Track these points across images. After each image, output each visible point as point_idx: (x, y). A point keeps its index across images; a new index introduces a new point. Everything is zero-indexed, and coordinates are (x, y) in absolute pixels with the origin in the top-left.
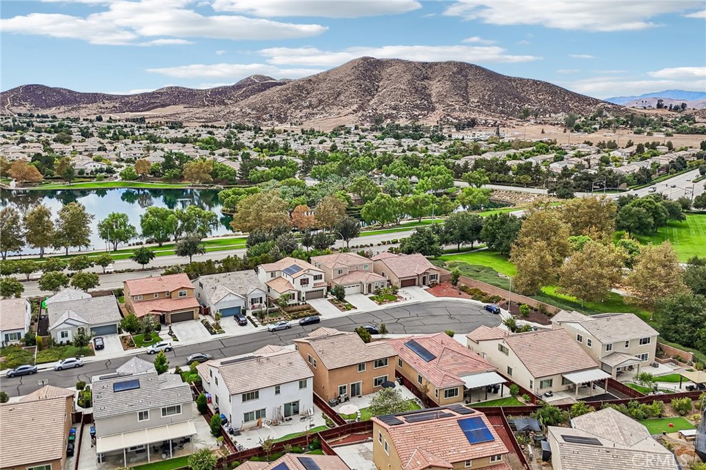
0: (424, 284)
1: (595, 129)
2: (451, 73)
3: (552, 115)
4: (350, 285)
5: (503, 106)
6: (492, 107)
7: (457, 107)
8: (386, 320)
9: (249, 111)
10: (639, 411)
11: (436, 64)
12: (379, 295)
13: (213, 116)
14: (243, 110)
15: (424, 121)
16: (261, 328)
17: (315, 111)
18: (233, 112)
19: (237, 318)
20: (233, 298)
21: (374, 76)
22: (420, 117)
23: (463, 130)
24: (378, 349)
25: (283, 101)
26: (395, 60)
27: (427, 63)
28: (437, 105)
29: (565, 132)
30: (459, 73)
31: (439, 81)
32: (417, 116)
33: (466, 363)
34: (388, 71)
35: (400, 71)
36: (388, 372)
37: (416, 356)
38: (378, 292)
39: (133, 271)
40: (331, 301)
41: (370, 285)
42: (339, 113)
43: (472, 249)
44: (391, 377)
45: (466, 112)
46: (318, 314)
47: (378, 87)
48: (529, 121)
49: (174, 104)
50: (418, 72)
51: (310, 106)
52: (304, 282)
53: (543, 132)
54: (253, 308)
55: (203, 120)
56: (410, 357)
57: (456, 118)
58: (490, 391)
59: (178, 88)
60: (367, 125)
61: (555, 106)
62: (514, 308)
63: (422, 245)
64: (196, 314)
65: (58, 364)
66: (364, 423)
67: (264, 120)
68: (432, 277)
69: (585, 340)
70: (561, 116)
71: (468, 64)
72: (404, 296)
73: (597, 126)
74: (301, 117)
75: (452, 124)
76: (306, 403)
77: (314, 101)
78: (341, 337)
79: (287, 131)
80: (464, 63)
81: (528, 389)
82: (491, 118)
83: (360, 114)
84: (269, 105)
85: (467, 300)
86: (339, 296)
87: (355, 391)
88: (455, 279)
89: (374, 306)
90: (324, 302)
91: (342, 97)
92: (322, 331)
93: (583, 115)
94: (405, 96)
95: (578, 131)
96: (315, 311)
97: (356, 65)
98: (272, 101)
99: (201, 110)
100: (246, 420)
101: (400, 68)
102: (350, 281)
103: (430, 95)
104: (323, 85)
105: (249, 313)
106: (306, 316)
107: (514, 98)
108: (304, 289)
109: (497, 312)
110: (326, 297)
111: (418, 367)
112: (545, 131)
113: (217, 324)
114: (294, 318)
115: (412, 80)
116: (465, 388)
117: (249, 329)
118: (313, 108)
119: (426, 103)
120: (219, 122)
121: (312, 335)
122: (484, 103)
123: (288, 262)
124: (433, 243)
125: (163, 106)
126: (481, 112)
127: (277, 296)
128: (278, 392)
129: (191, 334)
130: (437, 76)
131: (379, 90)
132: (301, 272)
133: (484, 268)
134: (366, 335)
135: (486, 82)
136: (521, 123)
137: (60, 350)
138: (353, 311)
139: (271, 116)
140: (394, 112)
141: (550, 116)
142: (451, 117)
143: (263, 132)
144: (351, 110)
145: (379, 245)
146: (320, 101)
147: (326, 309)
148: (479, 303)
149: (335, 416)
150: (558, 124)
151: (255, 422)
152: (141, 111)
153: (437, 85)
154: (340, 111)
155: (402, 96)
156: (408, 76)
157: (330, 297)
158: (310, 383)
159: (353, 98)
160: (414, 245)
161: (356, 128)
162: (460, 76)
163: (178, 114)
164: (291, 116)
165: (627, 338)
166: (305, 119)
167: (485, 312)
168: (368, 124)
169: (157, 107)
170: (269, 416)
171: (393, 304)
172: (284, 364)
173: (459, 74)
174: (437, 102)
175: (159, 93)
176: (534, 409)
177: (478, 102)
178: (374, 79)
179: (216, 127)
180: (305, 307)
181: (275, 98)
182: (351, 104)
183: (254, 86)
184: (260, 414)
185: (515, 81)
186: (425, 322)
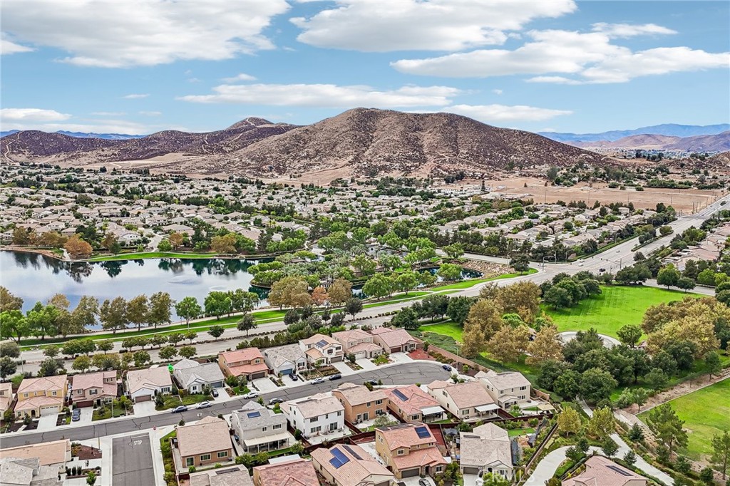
0: (406, 350)
1: (575, 182)
2: (441, 125)
3: (536, 166)
4: (358, 353)
5: (491, 157)
6: (480, 158)
7: (447, 158)
8: (382, 376)
9: (249, 161)
10: (510, 425)
11: (427, 115)
12: (377, 359)
13: (213, 166)
14: (243, 161)
15: (417, 173)
16: (306, 382)
17: (313, 161)
18: (233, 162)
19: (291, 376)
20: (288, 363)
21: (369, 126)
22: (412, 168)
23: (452, 182)
24: (377, 395)
25: (281, 152)
26: (388, 111)
27: (419, 115)
28: (428, 156)
29: (546, 185)
30: (449, 124)
31: (430, 132)
32: (410, 167)
33: (424, 401)
34: (382, 122)
35: (393, 122)
36: (383, 407)
37: (398, 398)
38: (376, 357)
39: (209, 342)
40: (347, 363)
41: (371, 353)
42: (336, 165)
43: (443, 320)
44: (384, 410)
45: (455, 163)
46: (339, 373)
47: (373, 137)
48: (514, 173)
49: (173, 152)
50: (410, 124)
51: (308, 156)
52: (330, 352)
53: (526, 186)
54: (299, 369)
55: (204, 171)
56: (395, 399)
57: (446, 170)
58: (436, 416)
59: (174, 131)
60: (363, 178)
61: (540, 157)
62: (460, 367)
63: (406, 320)
64: (266, 374)
65: (198, 405)
66: (370, 433)
67: (264, 171)
68: (411, 346)
69: (491, 387)
70: (545, 168)
71: (457, 116)
72: (393, 360)
73: (576, 179)
74: (300, 168)
75: (442, 176)
76: (341, 424)
77: (312, 151)
78: (357, 389)
79: (288, 186)
80: (454, 115)
81: (456, 415)
82: (478, 170)
83: (355, 166)
84: (268, 155)
85: (433, 362)
86: (352, 360)
87: (366, 418)
88: (426, 347)
89: (374, 367)
90: (342, 364)
91: (338, 148)
92: (346, 385)
93: (565, 166)
94: (398, 148)
95: (559, 184)
96: (337, 370)
97: (351, 115)
98: (271, 151)
99: (200, 158)
100: (312, 432)
101: (393, 119)
102: (359, 350)
103: (421, 146)
104: (319, 135)
105: (297, 373)
106: (332, 374)
107: (501, 149)
108: (330, 356)
109: (450, 370)
110: (343, 361)
111: (399, 405)
112: (527, 184)
113: (280, 380)
114: (326, 376)
115: (405, 131)
116: (423, 415)
117: (299, 383)
118: (310, 159)
119: (418, 154)
120: (221, 174)
121: (341, 387)
122: (473, 155)
123: (318, 338)
124: (413, 318)
125: (162, 153)
126: (470, 164)
127: (314, 361)
128: (327, 418)
129: (265, 386)
130: (428, 127)
131: (374, 140)
132: (328, 346)
133: (447, 337)
134: (370, 386)
135: (475, 134)
136: (506, 175)
137: (194, 397)
138: (361, 370)
139: (271, 167)
140: (388, 163)
141: (534, 167)
142: (442, 169)
143: (266, 186)
144: (346, 162)
145: (376, 317)
146: (318, 152)
147: (344, 369)
148: (440, 363)
149: (356, 430)
150: (541, 176)
151: (316, 433)
152: (141, 159)
153: (428, 137)
154: (337, 162)
155: (395, 147)
156: (400, 128)
157: (346, 361)
158: (343, 413)
159: (349, 149)
160: (401, 320)
161: (353, 181)
162: (450, 128)
163: (178, 163)
164: (289, 167)
165: (512, 387)
166: (303, 171)
167: (443, 370)
168: (363, 176)
169: (156, 155)
170: (323, 430)
171: (386, 365)
172: (329, 403)
173: (449, 126)
174: (428, 153)
175: (156, 139)
176: (457, 425)
177: (467, 153)
178: (369, 130)
179: (218, 180)
180: (331, 368)
181: (274, 148)
182: (347, 155)
183: (251, 131)
184: (319, 428)
185: (502, 132)
186: (406, 377)
